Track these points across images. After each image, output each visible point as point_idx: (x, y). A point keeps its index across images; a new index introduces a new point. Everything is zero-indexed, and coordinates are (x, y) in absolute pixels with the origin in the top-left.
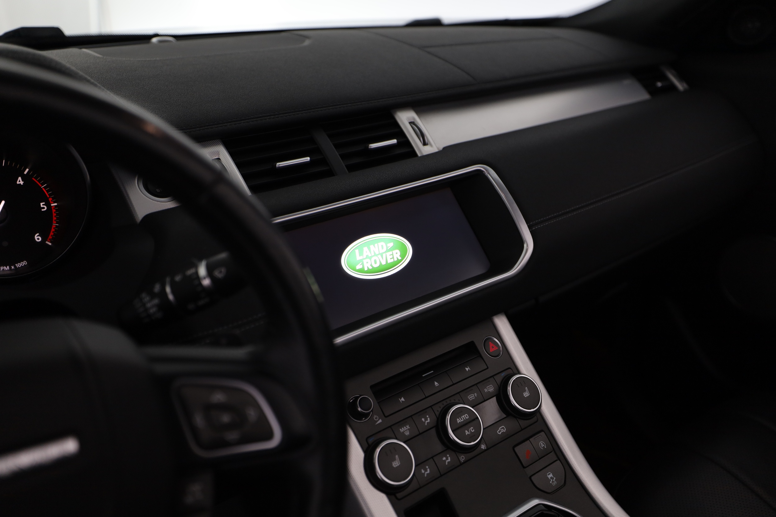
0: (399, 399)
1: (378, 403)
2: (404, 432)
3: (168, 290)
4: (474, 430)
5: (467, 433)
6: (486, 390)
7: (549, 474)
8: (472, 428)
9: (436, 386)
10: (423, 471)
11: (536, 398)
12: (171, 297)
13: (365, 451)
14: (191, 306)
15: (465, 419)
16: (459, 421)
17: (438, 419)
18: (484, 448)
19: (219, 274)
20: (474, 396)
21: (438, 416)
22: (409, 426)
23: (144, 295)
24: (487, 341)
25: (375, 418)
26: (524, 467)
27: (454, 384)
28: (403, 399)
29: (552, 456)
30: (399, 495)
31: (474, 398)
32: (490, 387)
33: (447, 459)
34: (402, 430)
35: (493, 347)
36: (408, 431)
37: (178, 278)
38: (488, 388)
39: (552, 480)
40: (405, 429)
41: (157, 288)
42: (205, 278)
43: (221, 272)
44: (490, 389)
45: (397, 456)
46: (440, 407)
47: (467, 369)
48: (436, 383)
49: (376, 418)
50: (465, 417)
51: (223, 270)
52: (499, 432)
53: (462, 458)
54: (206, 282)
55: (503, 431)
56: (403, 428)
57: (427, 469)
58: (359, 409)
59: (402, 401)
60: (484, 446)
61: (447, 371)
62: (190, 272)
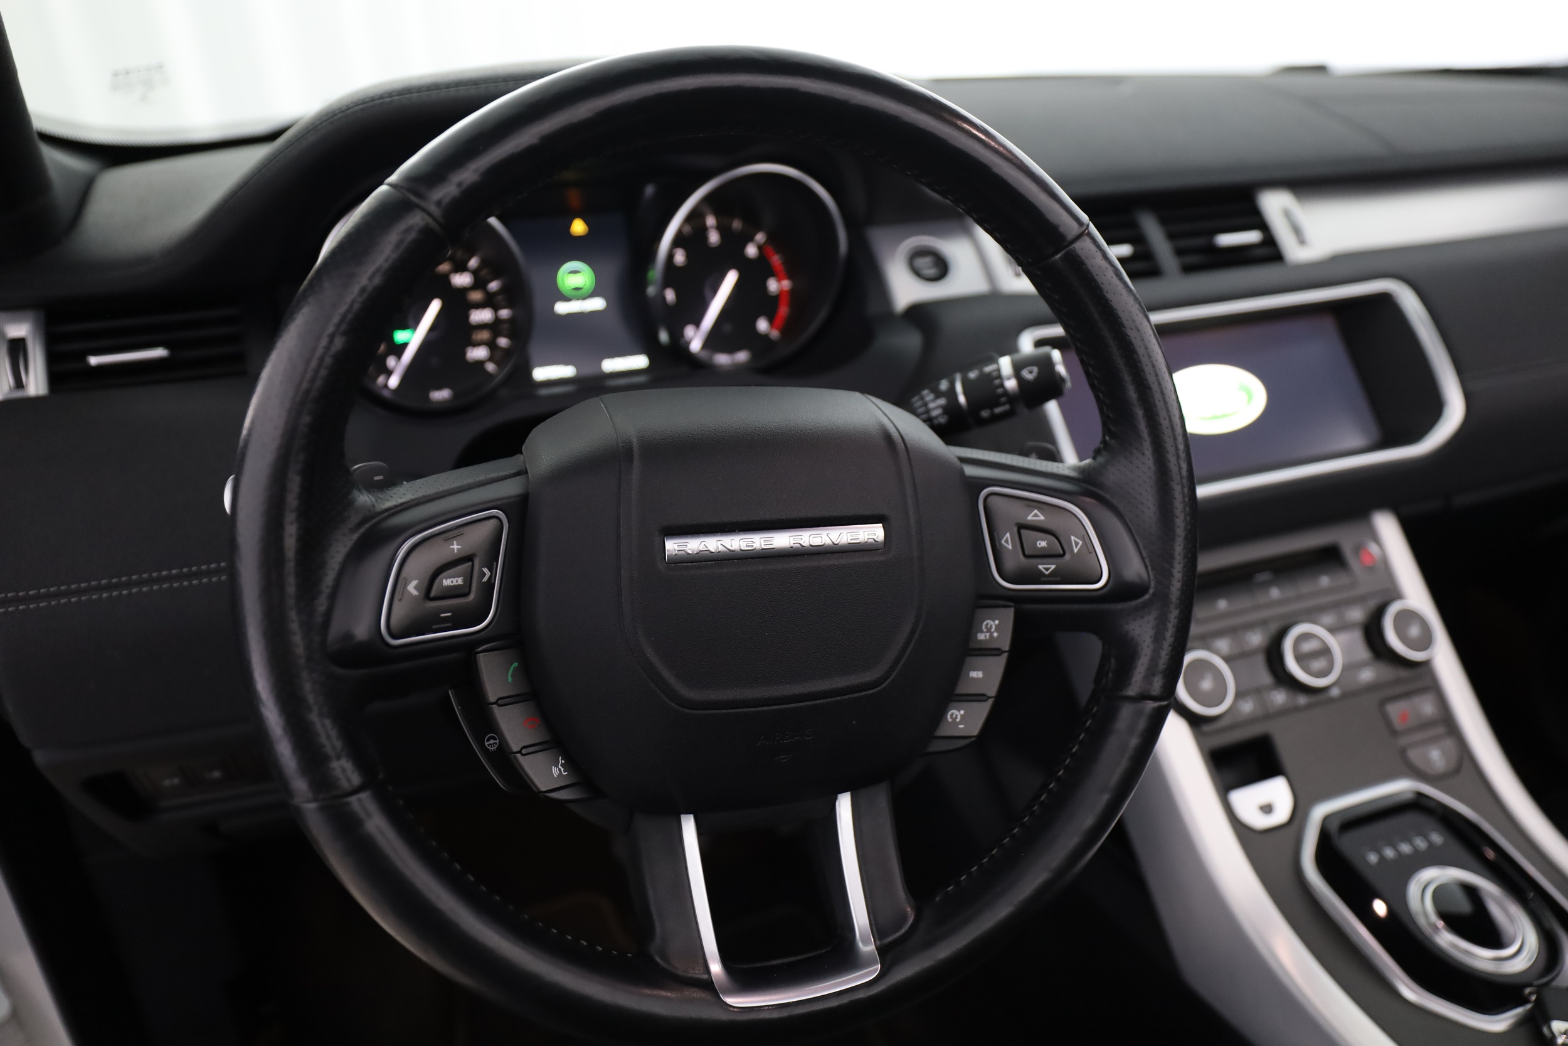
3: (959, 388)
7: (1433, 751)
9: (1274, 594)
10: (1243, 705)
11: (1425, 641)
12: (962, 399)
14: (985, 414)
16: (1305, 648)
17: (1273, 641)
18: (1337, 694)
19: (1029, 374)
20: (1333, 618)
21: (1273, 637)
22: (1228, 640)
23: (925, 392)
24: (1359, 549)
26: (1395, 734)
28: (1223, 603)
29: (1441, 729)
32: (1356, 611)
33: (1280, 697)
34: (1221, 642)
35: (1367, 556)
36: (1230, 646)
37: (973, 375)
38: (1352, 611)
39: (1436, 760)
40: (1225, 643)
41: (944, 385)
42: (1009, 379)
43: (1031, 372)
44: (1355, 614)
45: (1209, 677)
46: (1277, 623)
47: (1324, 580)
48: (1274, 591)
51: (1035, 369)
52: (1363, 676)
53: (1302, 701)
54: (1011, 384)
55: (1367, 675)
57: (1250, 703)
59: (1221, 604)
60: (1338, 690)
62: (988, 369)
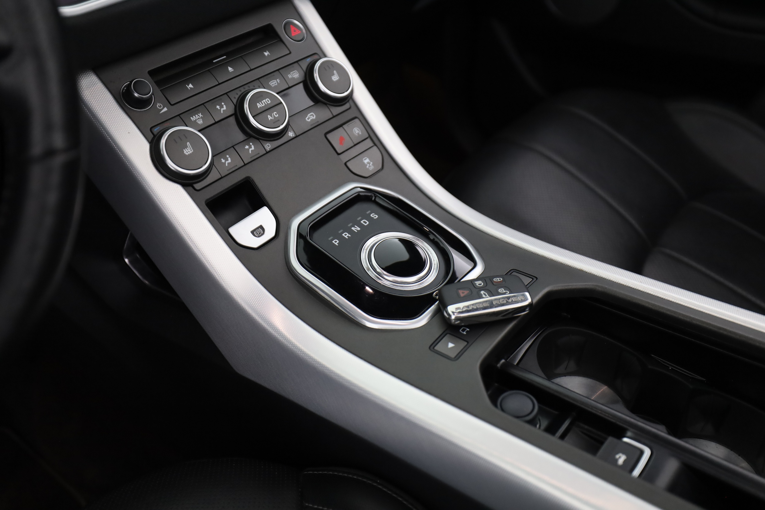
0: (187, 85)
1: (161, 90)
2: (196, 120)
4: (277, 115)
5: (270, 118)
6: (290, 76)
7: (365, 159)
8: (276, 113)
9: (230, 71)
10: (223, 161)
13: (151, 143)
15: (266, 104)
16: (259, 105)
17: (235, 106)
18: (292, 136)
20: (276, 82)
21: (235, 103)
22: (201, 115)
24: (288, 24)
25: (158, 106)
26: (339, 154)
27: (251, 70)
28: (191, 86)
29: (369, 143)
30: (198, 186)
31: (276, 84)
32: (295, 72)
33: (251, 148)
34: (193, 119)
35: (295, 31)
36: (201, 119)
38: (292, 73)
39: (368, 165)
40: (197, 118)
44: (295, 75)
45: (188, 143)
46: (237, 94)
47: (266, 54)
48: (230, 69)
49: (160, 107)
50: (266, 101)
52: (308, 119)
53: (268, 146)
55: (312, 118)
56: (194, 117)
57: (228, 158)
58: (136, 95)
59: (189, 87)
60: (292, 133)
61: (242, 55)
